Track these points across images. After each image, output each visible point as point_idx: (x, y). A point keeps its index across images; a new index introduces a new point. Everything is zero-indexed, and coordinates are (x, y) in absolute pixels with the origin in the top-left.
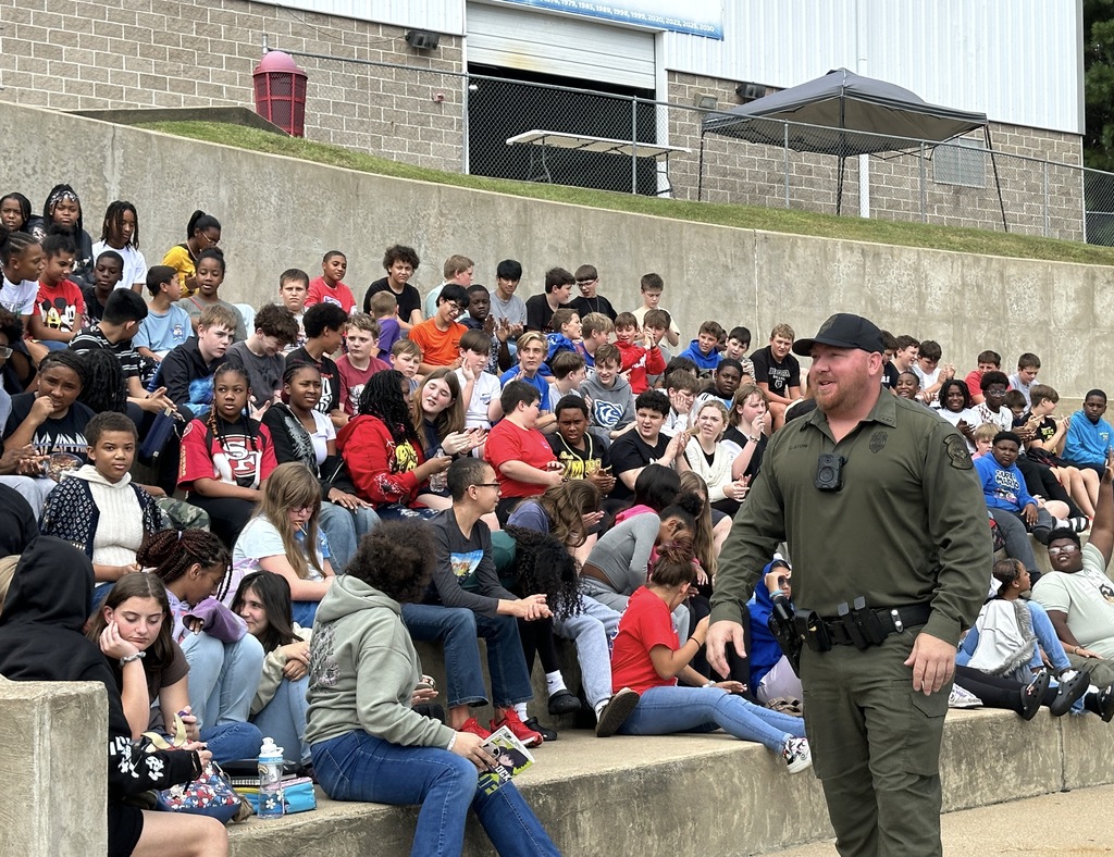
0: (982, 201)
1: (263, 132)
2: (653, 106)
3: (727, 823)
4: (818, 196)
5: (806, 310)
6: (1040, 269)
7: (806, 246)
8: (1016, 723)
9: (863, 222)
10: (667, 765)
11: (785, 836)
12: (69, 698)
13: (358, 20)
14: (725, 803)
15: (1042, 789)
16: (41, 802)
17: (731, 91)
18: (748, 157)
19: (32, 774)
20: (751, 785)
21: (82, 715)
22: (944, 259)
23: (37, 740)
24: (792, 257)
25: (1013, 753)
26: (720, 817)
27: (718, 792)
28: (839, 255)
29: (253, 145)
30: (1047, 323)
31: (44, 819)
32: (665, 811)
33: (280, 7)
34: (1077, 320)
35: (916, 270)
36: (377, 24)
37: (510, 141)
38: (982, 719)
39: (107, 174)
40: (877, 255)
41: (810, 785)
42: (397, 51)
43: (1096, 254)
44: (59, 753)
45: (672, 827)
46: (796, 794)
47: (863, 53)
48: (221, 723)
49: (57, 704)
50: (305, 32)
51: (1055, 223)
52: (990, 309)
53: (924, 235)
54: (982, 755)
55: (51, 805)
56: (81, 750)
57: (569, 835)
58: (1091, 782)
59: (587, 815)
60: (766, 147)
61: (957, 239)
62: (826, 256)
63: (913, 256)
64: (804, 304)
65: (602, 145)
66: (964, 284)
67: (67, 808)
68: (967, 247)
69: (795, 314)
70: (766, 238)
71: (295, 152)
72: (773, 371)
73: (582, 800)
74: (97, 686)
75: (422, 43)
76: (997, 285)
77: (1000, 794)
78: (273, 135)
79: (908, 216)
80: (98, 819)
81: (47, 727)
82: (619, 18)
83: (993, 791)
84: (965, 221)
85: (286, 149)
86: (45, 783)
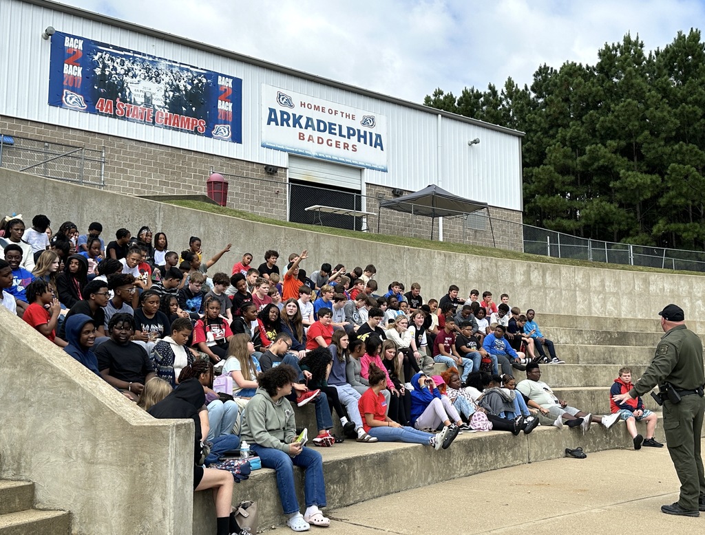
0: (485, 235)
1: (212, 205)
2: (360, 197)
3: (408, 475)
4: (423, 232)
5: (423, 277)
6: (510, 263)
7: (423, 253)
8: (512, 437)
9: (442, 243)
10: (387, 452)
11: (429, 480)
12: (182, 425)
13: (246, 161)
14: (408, 467)
15: (521, 462)
16: (172, 464)
17: (390, 192)
18: (397, 217)
19: (169, 454)
20: (417, 460)
21: (186, 432)
22: (475, 258)
23: (170, 441)
24: (418, 257)
25: (511, 448)
26: (406, 473)
27: (406, 463)
28: (436, 256)
29: (209, 210)
30: (513, 283)
31: (172, 471)
32: (386, 470)
33: (215, 155)
34: (524, 282)
35: (465, 262)
36: (254, 163)
37: (306, 209)
38: (499, 435)
39: (157, 222)
40: (450, 256)
41: (438, 460)
42: (261, 173)
43: (529, 257)
44: (178, 446)
45: (389, 476)
46: (433, 464)
47: (440, 178)
48: (221, 436)
49: (178, 427)
50: (225, 165)
51: (512, 245)
52: (492, 278)
53: (466, 249)
54: (500, 449)
55: (175, 466)
56: (185, 445)
57: (352, 479)
58: (539, 460)
59: (359, 471)
60: (404, 213)
61: (477, 250)
62: (432, 257)
63: (464, 258)
64: (423, 275)
65: (342, 211)
66: (482, 268)
67: (180, 466)
68: (481, 254)
69: (419, 278)
70: (408, 249)
71: (225, 213)
72: (413, 301)
73: (357, 466)
74: (191, 420)
75: (271, 170)
76: (495, 269)
77: (506, 464)
78: (216, 206)
79: (457, 241)
80: (190, 471)
81: (174, 436)
82: (347, 163)
83: (504, 463)
84: (479, 243)
85: (222, 212)
86: (173, 457)
